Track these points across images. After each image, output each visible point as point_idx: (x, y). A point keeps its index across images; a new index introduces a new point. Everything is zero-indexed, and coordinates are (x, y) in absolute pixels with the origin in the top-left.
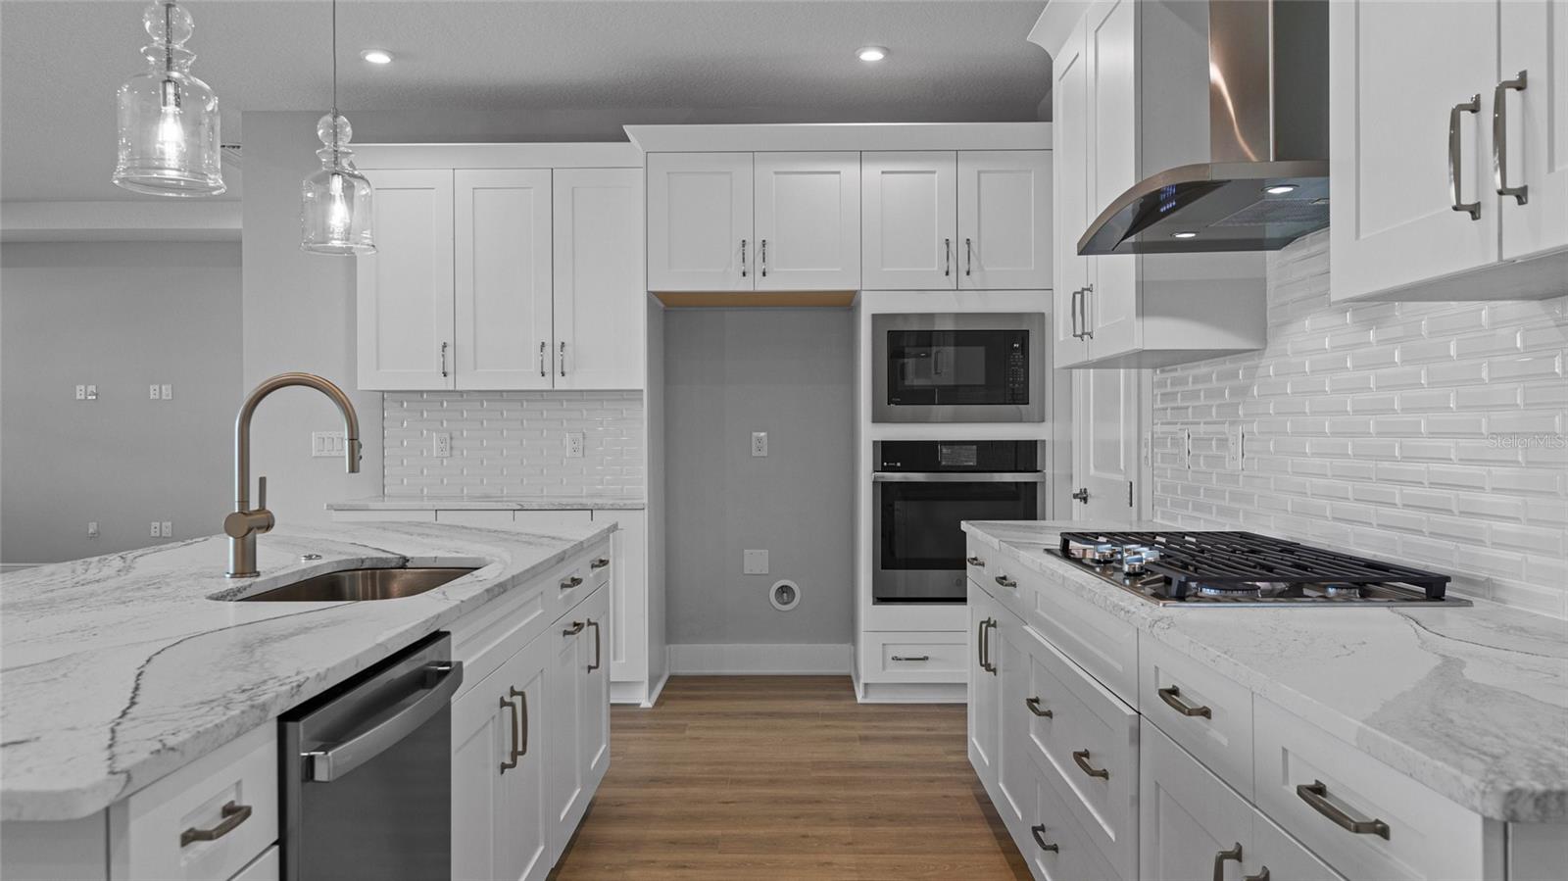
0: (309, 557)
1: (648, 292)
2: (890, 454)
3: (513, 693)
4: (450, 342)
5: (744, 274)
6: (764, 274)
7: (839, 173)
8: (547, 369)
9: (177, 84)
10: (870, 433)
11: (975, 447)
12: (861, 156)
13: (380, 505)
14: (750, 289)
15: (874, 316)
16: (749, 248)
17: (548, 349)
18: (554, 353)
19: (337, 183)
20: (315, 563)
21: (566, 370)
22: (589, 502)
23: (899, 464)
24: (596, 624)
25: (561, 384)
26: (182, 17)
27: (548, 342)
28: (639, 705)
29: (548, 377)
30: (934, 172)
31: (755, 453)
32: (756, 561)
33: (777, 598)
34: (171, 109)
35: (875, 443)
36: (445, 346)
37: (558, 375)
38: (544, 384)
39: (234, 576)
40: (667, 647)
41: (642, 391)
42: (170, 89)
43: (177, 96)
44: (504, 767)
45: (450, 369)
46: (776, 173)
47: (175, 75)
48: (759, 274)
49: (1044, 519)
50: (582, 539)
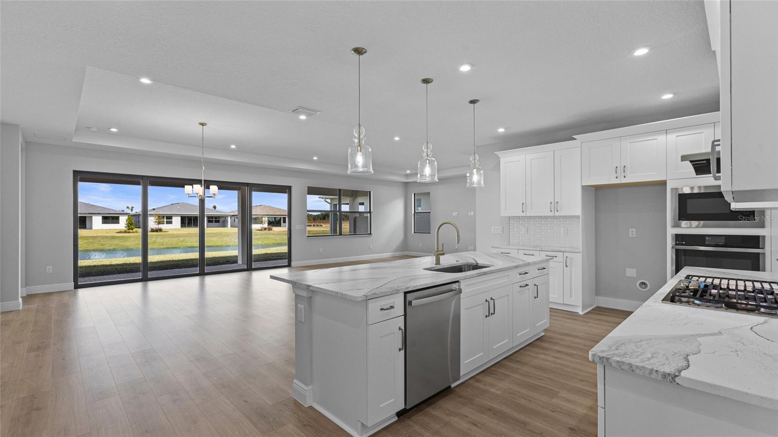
0: (457, 261)
1: (582, 186)
2: (679, 238)
3: (492, 299)
4: (525, 203)
5: (617, 178)
6: (625, 177)
7: (656, 139)
8: (552, 210)
9: (429, 160)
10: (671, 231)
11: (724, 237)
12: (666, 132)
13: (508, 247)
14: (619, 182)
15: (672, 189)
16: (618, 170)
17: (553, 204)
18: (555, 205)
19: (475, 171)
20: (458, 263)
21: (558, 210)
22: (562, 249)
23: (684, 243)
24: (537, 286)
25: (557, 214)
26: (430, 145)
27: (553, 202)
28: (578, 313)
29: (553, 212)
30: (702, 133)
31: (630, 236)
32: (631, 272)
33: (640, 286)
34: (428, 165)
35: (672, 234)
36: (523, 204)
37: (556, 211)
38: (551, 214)
39: (435, 264)
40: (596, 297)
41: (579, 216)
42: (428, 161)
43: (429, 162)
44: (486, 316)
45: (524, 210)
46: (630, 143)
47: (429, 158)
48: (623, 177)
49: (764, 270)
50: (529, 262)
